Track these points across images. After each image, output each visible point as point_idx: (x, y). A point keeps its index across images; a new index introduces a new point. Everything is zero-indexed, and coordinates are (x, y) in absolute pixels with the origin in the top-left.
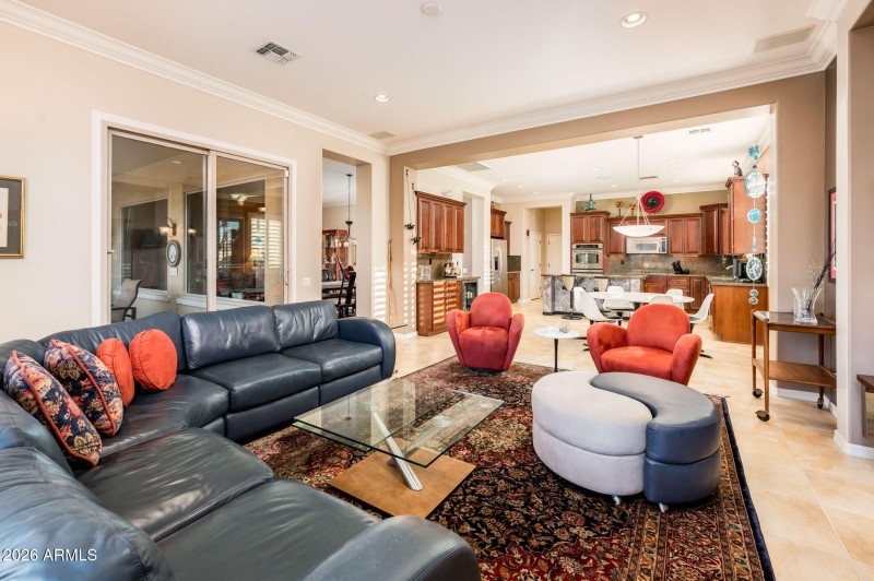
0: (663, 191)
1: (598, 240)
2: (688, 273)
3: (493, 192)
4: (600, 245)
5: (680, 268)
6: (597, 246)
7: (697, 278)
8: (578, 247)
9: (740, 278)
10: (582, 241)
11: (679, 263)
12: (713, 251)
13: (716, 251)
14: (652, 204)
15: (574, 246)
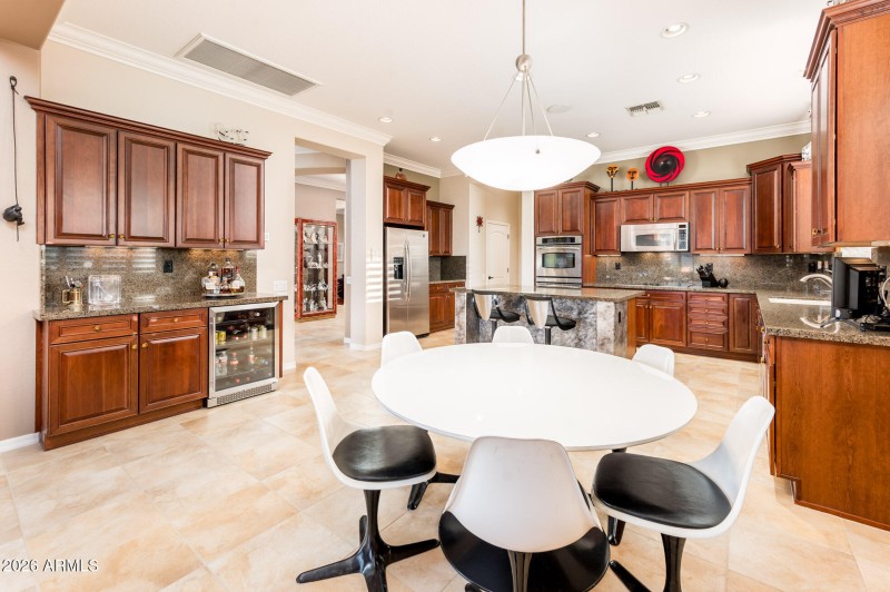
0: (683, 145)
1: (574, 229)
2: (725, 285)
3: (388, 149)
4: (578, 239)
5: (712, 276)
6: (573, 240)
7: (742, 295)
8: (545, 241)
9: (856, 315)
10: (552, 232)
11: (709, 267)
12: (771, 246)
13: (776, 244)
14: (666, 167)
15: (539, 240)
